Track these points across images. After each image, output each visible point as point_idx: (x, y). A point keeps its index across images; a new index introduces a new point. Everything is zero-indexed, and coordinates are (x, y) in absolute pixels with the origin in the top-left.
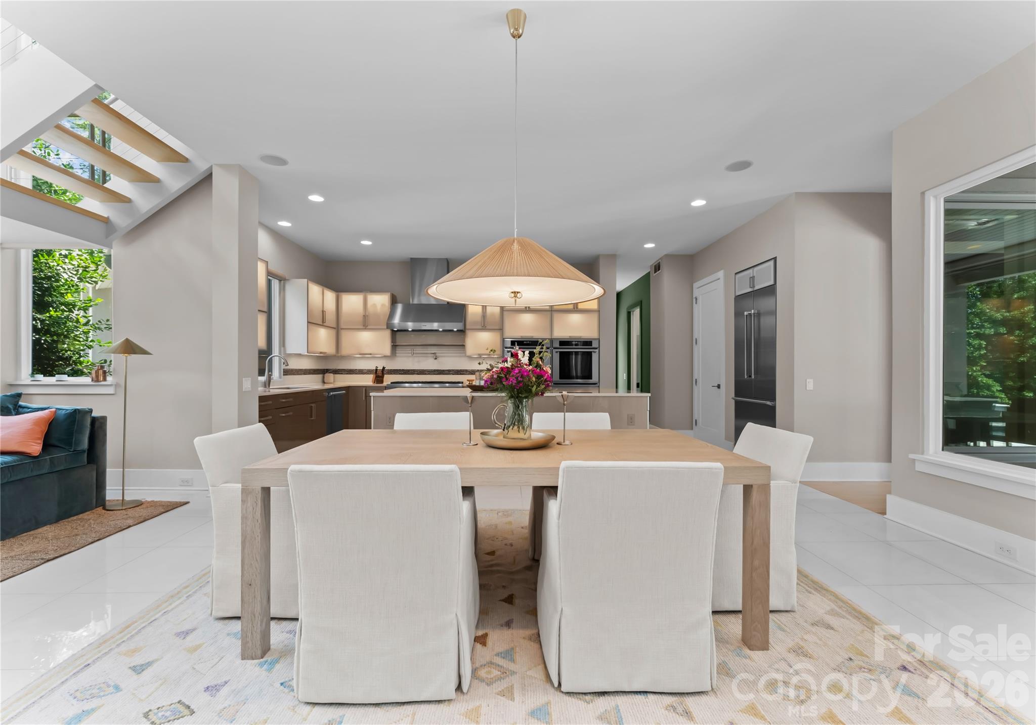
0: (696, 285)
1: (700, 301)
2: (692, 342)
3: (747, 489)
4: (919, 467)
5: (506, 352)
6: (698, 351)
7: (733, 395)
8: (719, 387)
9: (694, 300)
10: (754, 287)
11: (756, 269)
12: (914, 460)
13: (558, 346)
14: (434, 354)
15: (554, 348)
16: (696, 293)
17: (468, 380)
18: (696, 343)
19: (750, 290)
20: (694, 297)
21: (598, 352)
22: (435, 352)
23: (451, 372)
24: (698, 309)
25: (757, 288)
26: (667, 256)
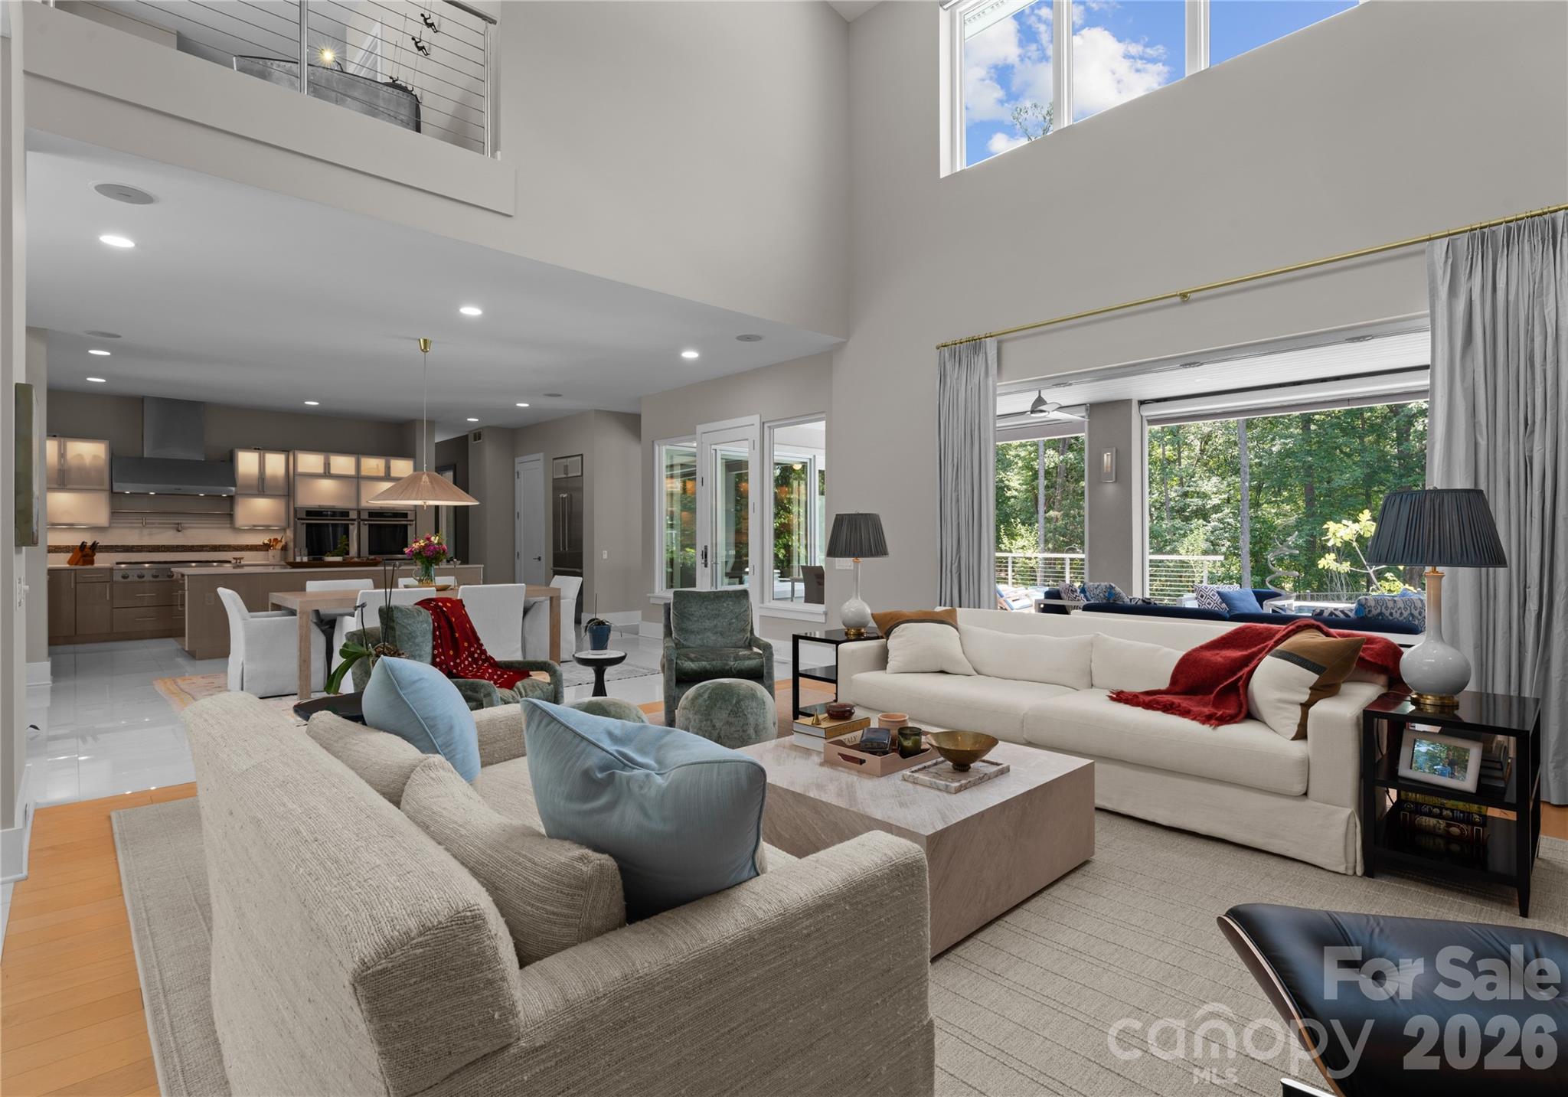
0: (517, 460)
1: (521, 476)
2: (513, 515)
3: (551, 599)
4: (652, 601)
5: (299, 525)
6: (520, 524)
7: (552, 566)
8: (539, 559)
9: (516, 475)
10: (567, 474)
11: (569, 459)
12: (649, 597)
13: (367, 517)
14: (178, 524)
15: (362, 520)
16: (518, 468)
17: (234, 558)
18: (518, 517)
19: (565, 476)
20: (516, 471)
21: (414, 526)
22: (179, 521)
23: (204, 549)
24: (520, 483)
25: (570, 475)
26: (488, 427)
